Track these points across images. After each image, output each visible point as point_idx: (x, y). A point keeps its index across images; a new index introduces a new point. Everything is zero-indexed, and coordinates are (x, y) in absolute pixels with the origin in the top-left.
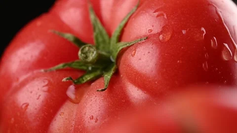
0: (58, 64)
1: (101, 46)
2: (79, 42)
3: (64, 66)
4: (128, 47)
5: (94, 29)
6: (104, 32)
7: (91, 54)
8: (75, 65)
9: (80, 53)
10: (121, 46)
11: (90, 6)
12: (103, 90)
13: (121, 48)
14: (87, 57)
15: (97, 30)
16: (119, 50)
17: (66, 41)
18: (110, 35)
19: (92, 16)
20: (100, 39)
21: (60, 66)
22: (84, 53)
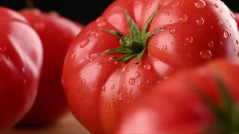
0: (106, 50)
1: (136, 37)
2: (120, 35)
3: (110, 51)
4: (154, 35)
5: (130, 26)
6: (137, 27)
7: (128, 41)
8: (118, 50)
9: (120, 41)
10: (148, 35)
11: (126, 11)
12: (137, 64)
13: (148, 36)
14: (125, 43)
15: (132, 27)
16: (147, 38)
17: (111, 34)
18: (141, 30)
19: (128, 18)
20: (134, 32)
21: (108, 51)
22: (124, 41)
